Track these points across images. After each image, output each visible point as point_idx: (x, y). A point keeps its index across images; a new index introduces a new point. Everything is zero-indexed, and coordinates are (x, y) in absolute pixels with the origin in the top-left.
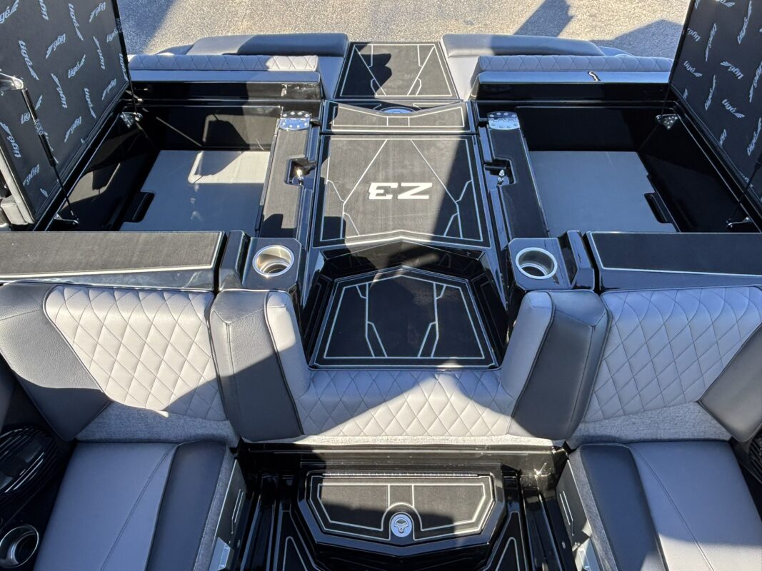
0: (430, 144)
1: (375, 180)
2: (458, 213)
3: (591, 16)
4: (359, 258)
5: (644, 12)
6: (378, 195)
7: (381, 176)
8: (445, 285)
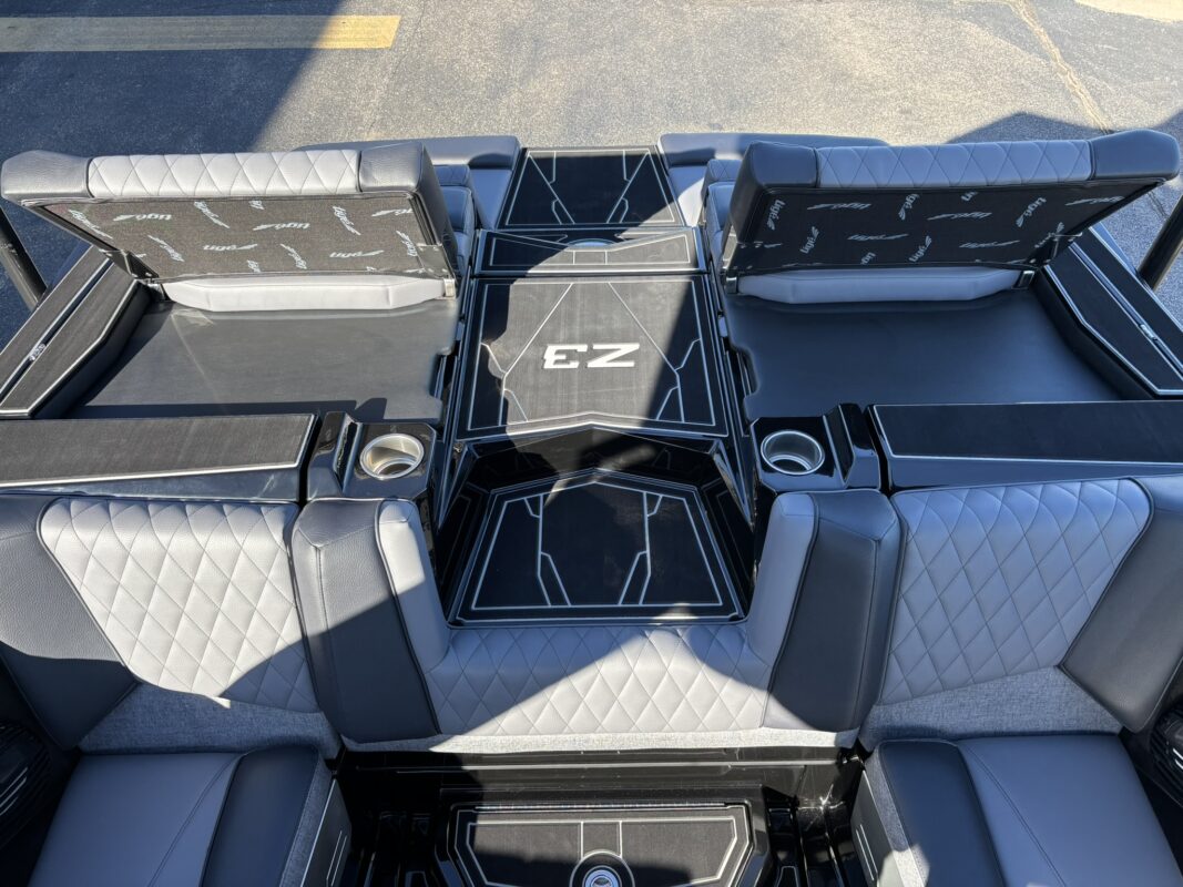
0: (636, 289)
1: (553, 342)
2: (679, 386)
3: (902, 112)
4: (527, 454)
5: (986, 104)
6: (557, 362)
7: (562, 336)
8: (661, 496)
